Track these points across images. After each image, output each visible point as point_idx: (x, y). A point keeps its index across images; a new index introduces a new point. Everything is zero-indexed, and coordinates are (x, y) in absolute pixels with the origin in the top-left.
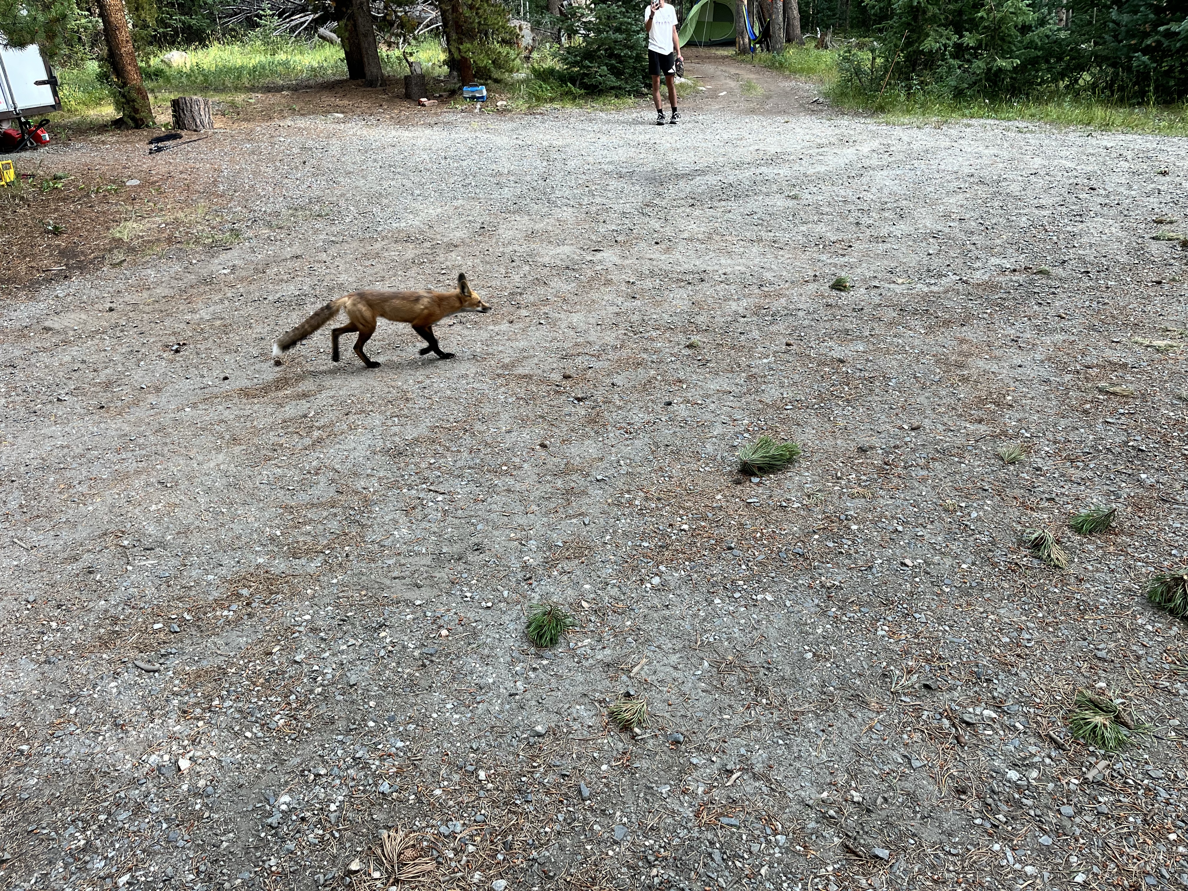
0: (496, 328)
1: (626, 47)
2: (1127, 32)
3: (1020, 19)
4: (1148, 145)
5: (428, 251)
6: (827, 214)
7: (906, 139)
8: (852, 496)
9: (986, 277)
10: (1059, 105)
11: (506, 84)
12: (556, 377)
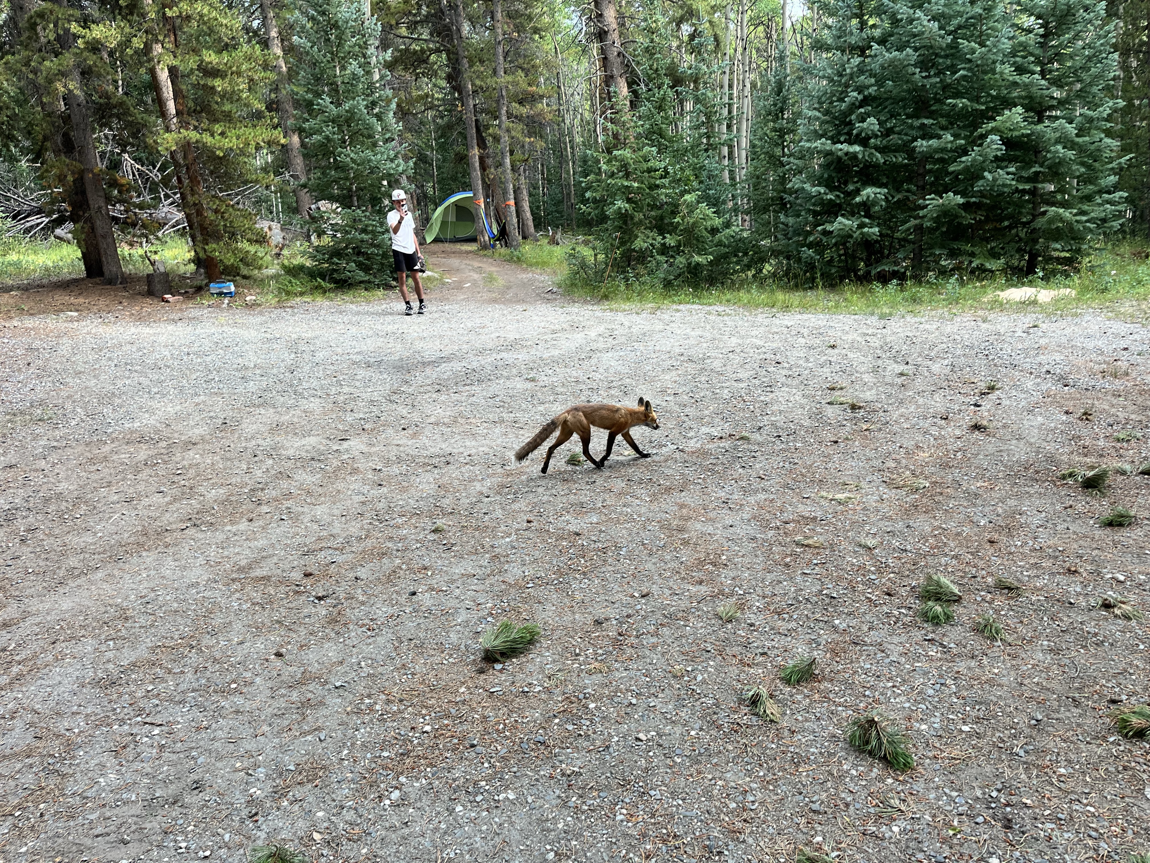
0: (234, 529)
1: (373, 245)
2: (794, 231)
3: (709, 223)
4: (820, 322)
5: (163, 451)
6: (561, 394)
7: (627, 324)
8: (590, 673)
9: (698, 445)
10: (749, 292)
11: (255, 280)
12: (296, 575)
